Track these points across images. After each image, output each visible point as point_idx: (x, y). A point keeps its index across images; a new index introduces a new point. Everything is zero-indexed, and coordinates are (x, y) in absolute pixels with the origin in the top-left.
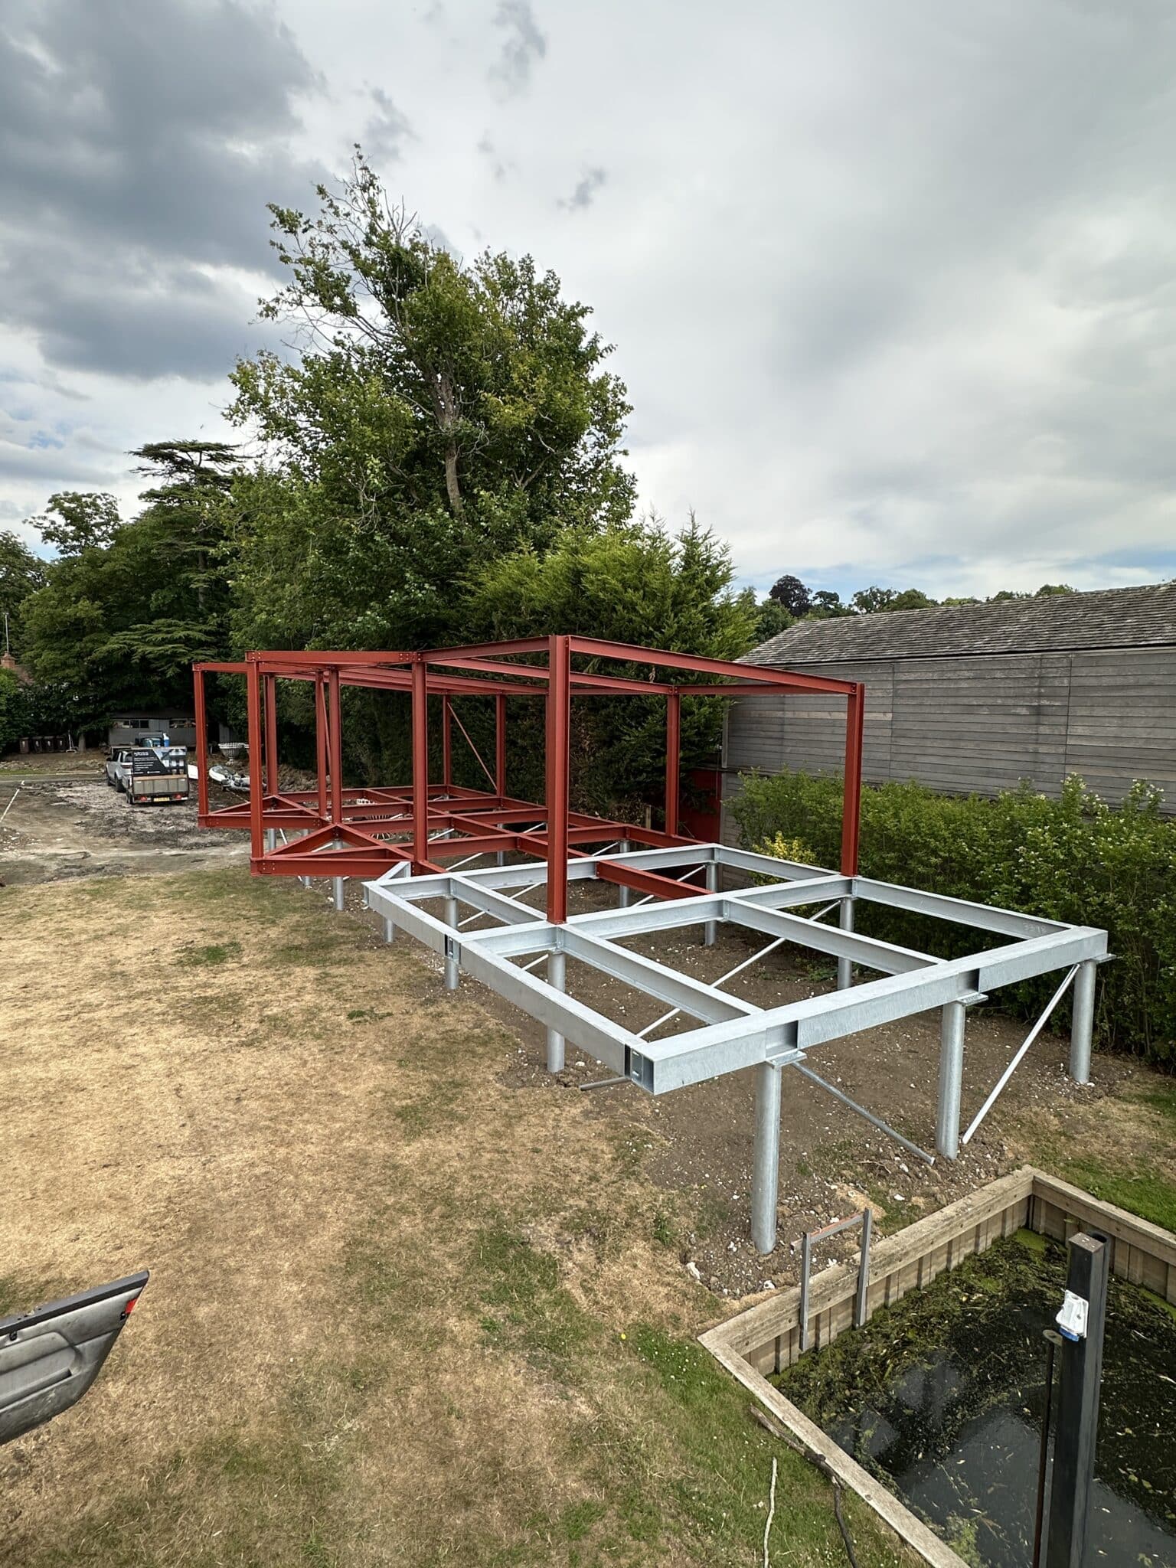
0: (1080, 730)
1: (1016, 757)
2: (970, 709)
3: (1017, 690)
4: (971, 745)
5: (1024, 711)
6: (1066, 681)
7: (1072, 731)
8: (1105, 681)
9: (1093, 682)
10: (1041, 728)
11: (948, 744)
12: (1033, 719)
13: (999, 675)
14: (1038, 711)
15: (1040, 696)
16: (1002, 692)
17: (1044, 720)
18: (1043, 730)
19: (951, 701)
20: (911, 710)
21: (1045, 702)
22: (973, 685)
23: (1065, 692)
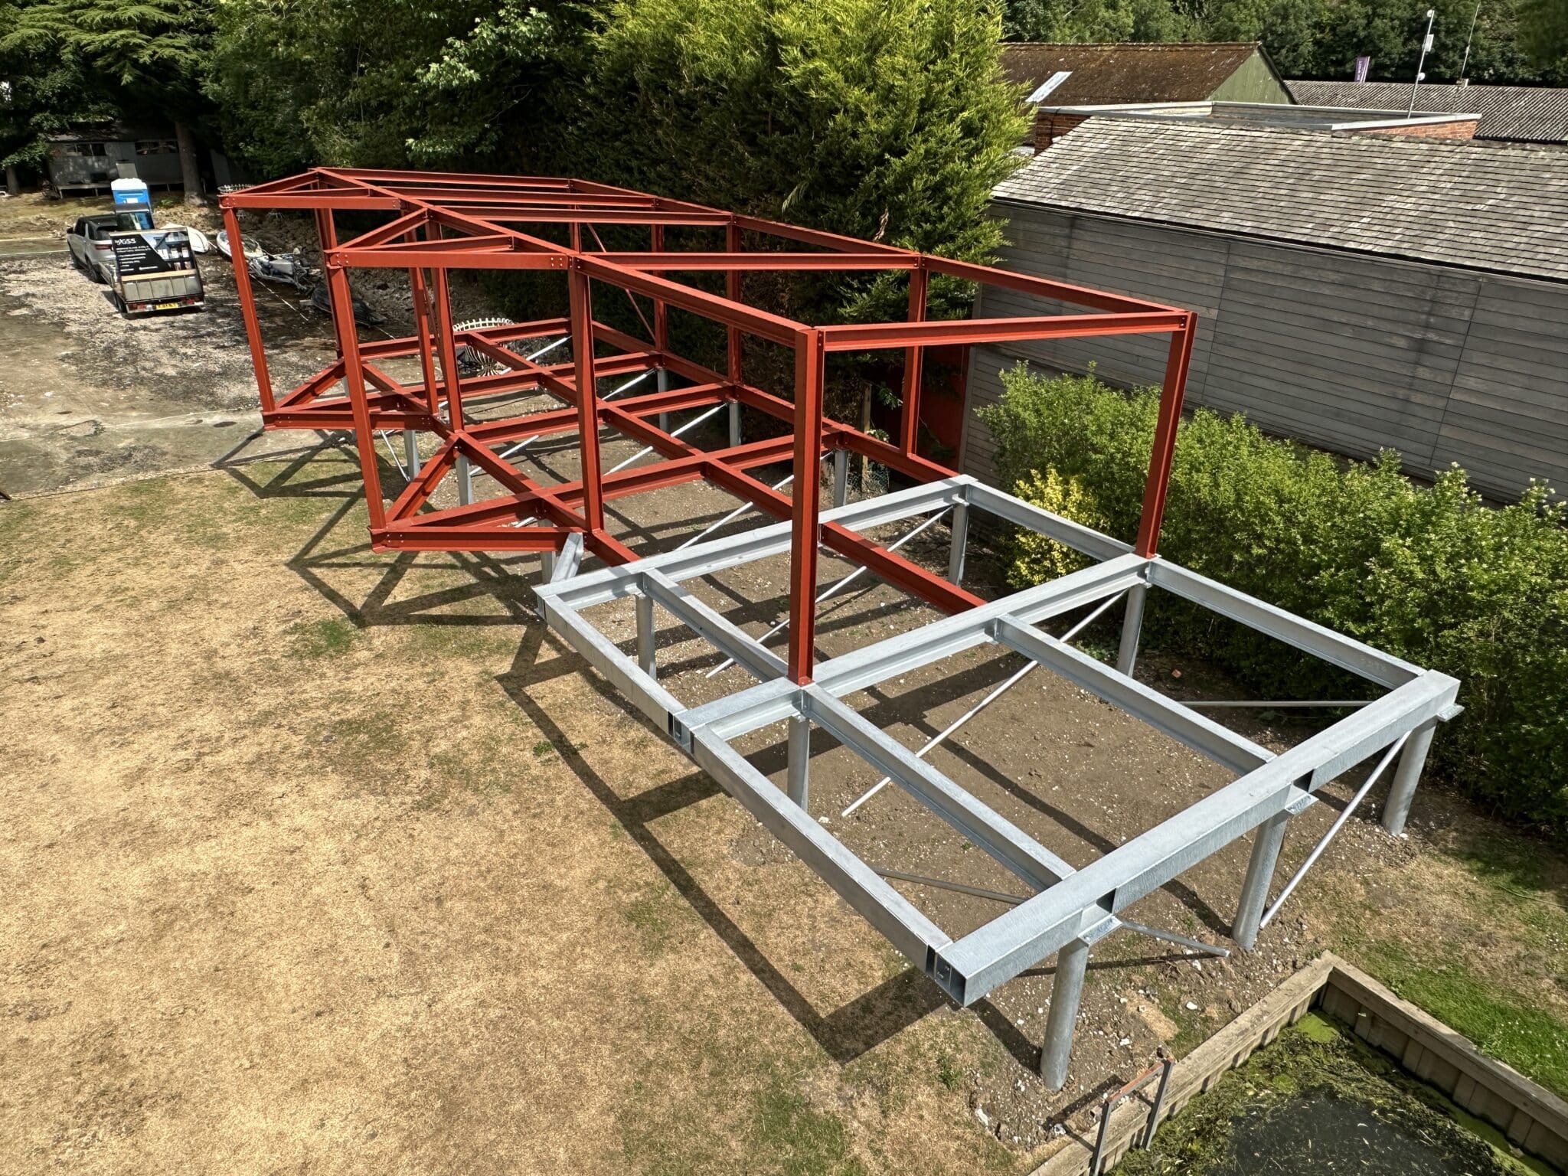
0: (1472, 383)
1: (1380, 402)
2: (1327, 326)
3: (1396, 312)
4: (1321, 374)
5: (1402, 343)
6: (1467, 313)
7: (1460, 381)
8: (1522, 324)
9: (1504, 321)
10: (1421, 369)
11: (1290, 366)
12: (1413, 356)
13: (1376, 286)
14: (1421, 347)
15: (1427, 327)
16: (1375, 310)
17: (1427, 360)
18: (1423, 373)
19: (1305, 309)
20: (1248, 311)
21: (1432, 336)
22: (1337, 293)
23: (1463, 329)
